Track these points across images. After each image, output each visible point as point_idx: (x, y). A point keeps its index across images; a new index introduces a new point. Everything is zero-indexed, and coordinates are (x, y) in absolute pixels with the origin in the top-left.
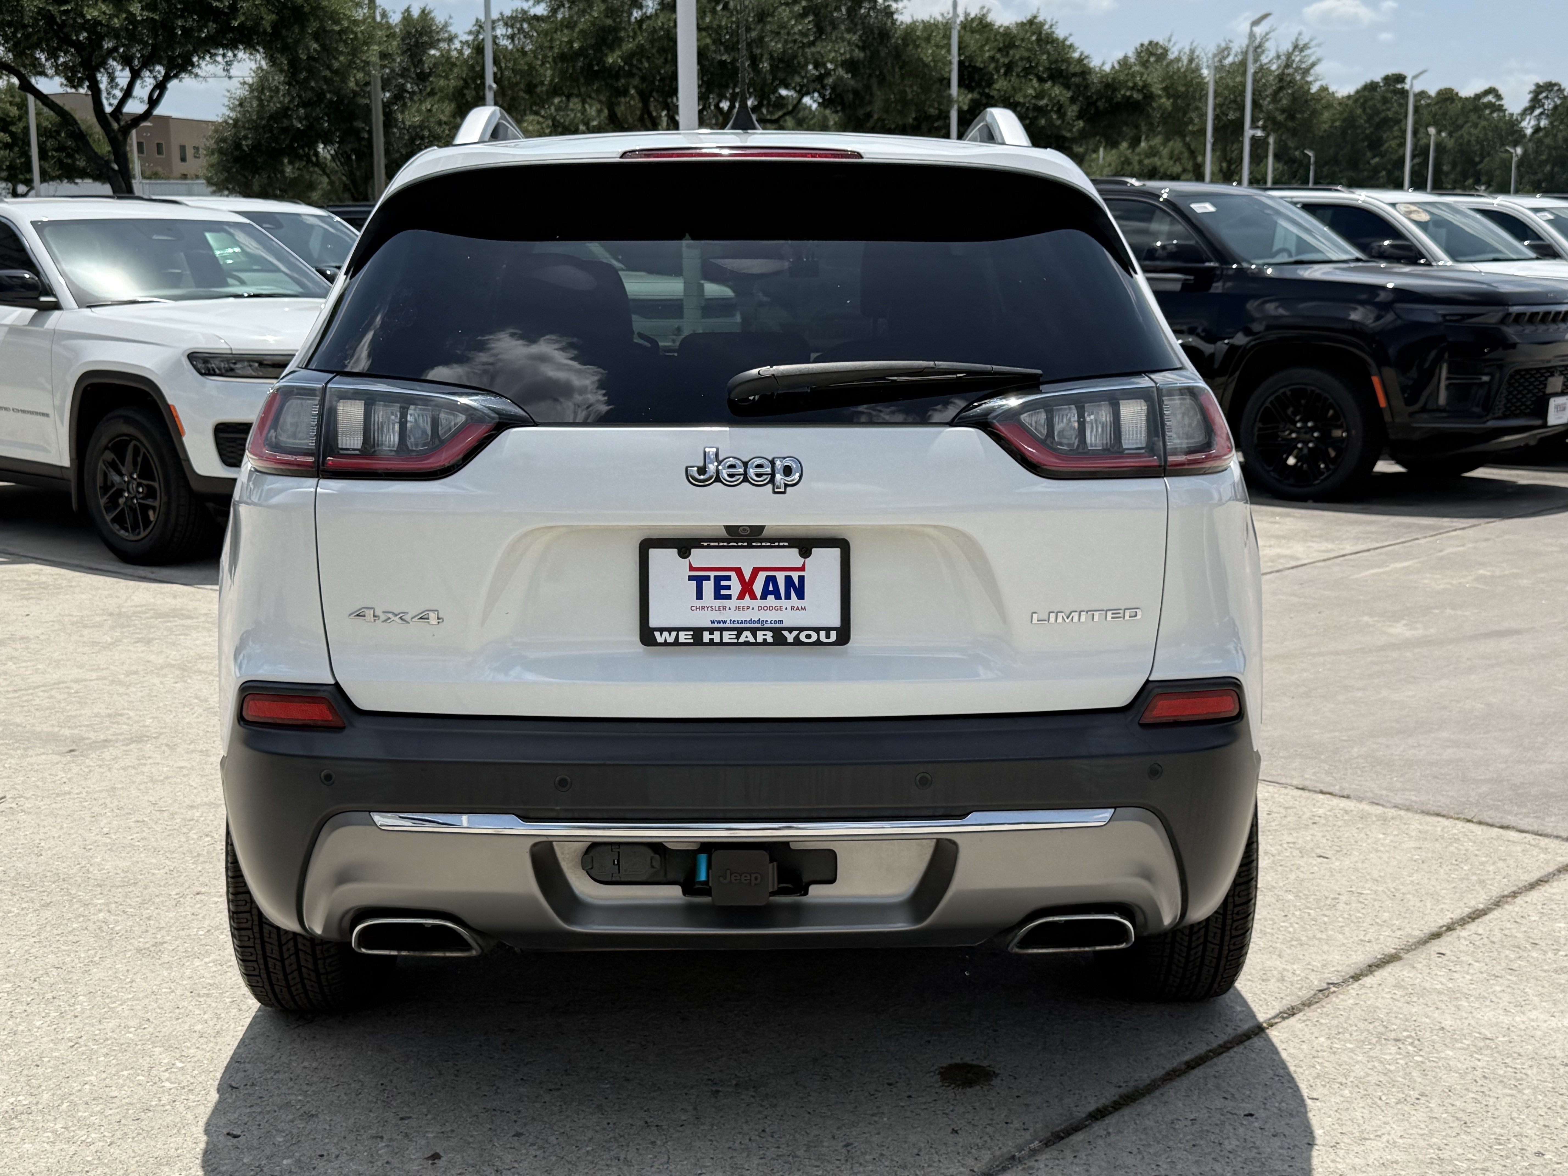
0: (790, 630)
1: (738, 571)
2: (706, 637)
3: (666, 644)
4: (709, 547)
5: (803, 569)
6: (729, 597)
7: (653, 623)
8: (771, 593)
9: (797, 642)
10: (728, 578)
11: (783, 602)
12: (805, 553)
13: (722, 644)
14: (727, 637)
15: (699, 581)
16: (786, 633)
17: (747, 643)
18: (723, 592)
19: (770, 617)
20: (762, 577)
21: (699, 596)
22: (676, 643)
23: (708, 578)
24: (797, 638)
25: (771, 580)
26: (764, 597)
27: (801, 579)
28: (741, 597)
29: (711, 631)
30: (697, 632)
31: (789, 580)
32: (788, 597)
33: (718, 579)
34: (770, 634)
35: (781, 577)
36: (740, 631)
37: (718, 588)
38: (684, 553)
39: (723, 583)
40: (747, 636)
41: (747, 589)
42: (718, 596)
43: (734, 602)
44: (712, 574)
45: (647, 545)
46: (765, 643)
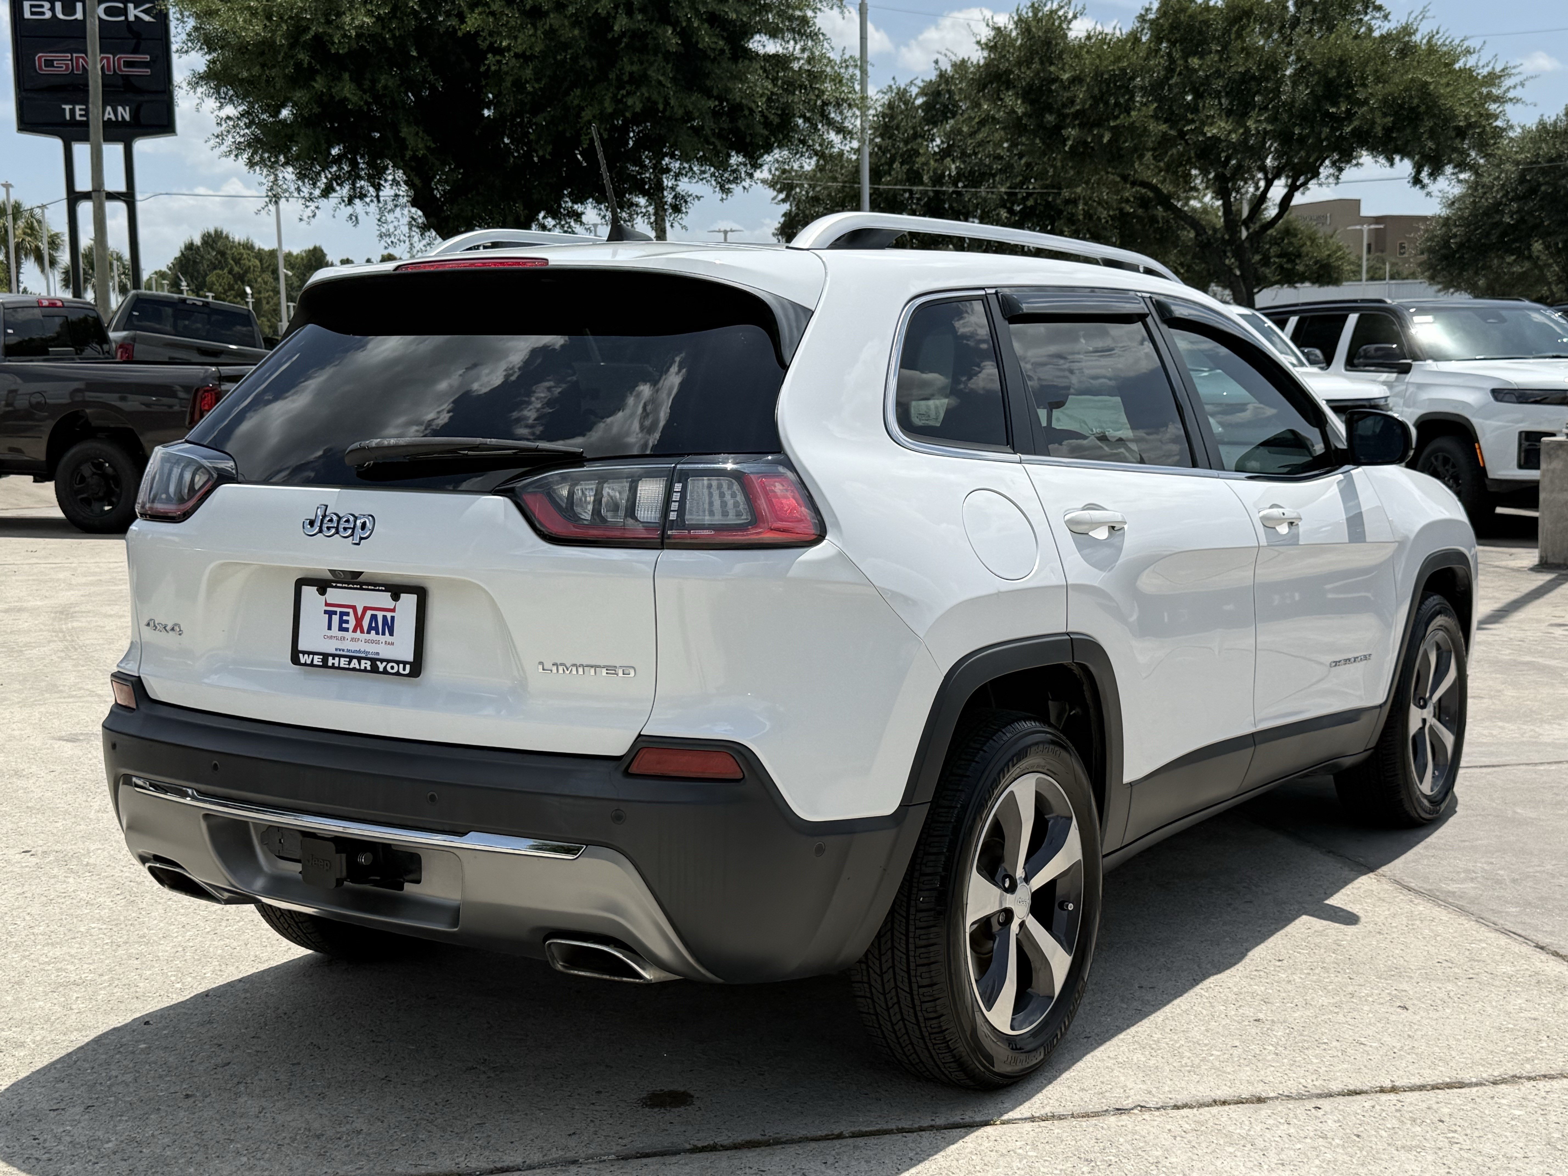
0: (382, 661)
1: (354, 608)
2: (331, 661)
3: (305, 664)
4: (336, 587)
5: (393, 610)
6: (347, 630)
7: (300, 648)
8: (373, 629)
9: (385, 672)
10: (347, 614)
11: (380, 637)
12: (395, 598)
13: (339, 668)
14: (343, 662)
15: (330, 614)
16: (378, 663)
17: (354, 669)
18: (344, 625)
19: (372, 649)
20: (369, 613)
21: (330, 628)
22: (312, 665)
23: (335, 613)
24: (385, 667)
25: (374, 618)
26: (369, 632)
27: (393, 618)
28: (355, 631)
29: (334, 656)
30: (325, 656)
31: (385, 617)
32: (384, 634)
33: (342, 614)
34: (369, 663)
35: (380, 615)
36: (351, 658)
37: (342, 621)
38: (322, 592)
39: (345, 618)
40: (354, 663)
41: (359, 625)
42: (341, 629)
43: (349, 635)
44: (338, 610)
45: (301, 583)
46: (365, 670)
